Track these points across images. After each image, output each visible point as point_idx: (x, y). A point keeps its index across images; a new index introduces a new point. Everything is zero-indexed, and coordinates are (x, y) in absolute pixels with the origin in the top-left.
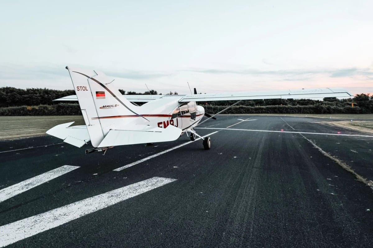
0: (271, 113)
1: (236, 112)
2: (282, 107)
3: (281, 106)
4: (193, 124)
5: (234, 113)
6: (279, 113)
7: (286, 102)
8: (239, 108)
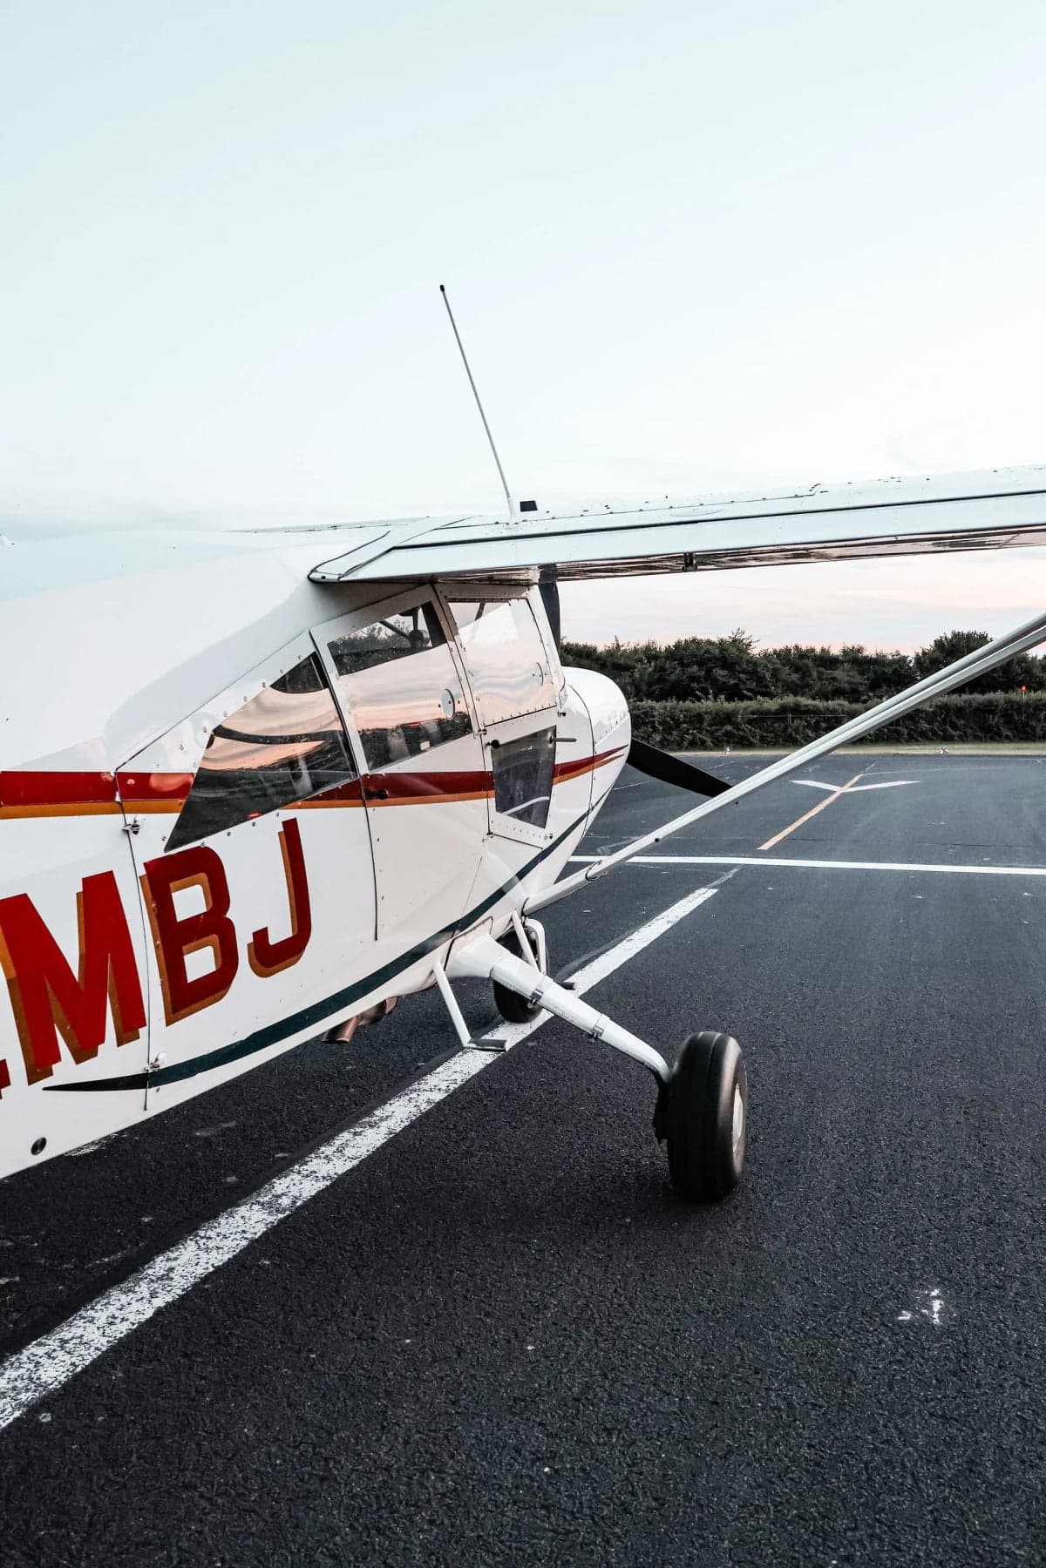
0: (963, 739)
1: (763, 739)
2: (1027, 704)
3: (1022, 695)
4: (521, 875)
5: (751, 746)
6: (1009, 739)
7: (1038, 672)
8: (777, 712)
